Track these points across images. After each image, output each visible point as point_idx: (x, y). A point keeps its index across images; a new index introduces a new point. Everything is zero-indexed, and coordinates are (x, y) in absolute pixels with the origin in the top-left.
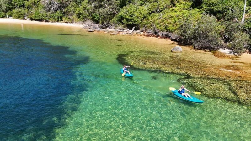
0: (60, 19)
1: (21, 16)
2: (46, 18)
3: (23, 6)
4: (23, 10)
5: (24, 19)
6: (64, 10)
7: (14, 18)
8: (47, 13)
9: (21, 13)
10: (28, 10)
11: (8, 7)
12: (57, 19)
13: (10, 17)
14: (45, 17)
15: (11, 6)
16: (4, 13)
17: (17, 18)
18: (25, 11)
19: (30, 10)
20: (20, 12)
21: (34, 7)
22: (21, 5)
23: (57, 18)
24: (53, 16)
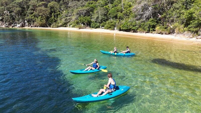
0: (152, 29)
1: (112, 27)
2: (134, 28)
3: (116, 17)
4: (115, 21)
5: (114, 29)
6: (160, 16)
7: (105, 29)
8: (137, 22)
9: (112, 24)
10: (120, 21)
11: (103, 19)
12: (148, 29)
13: (102, 28)
14: (134, 26)
15: (106, 18)
16: (98, 24)
17: (108, 29)
18: (117, 21)
19: (121, 21)
20: (111, 22)
21: (126, 17)
22: (114, 16)
23: (148, 27)
24: (144, 25)
